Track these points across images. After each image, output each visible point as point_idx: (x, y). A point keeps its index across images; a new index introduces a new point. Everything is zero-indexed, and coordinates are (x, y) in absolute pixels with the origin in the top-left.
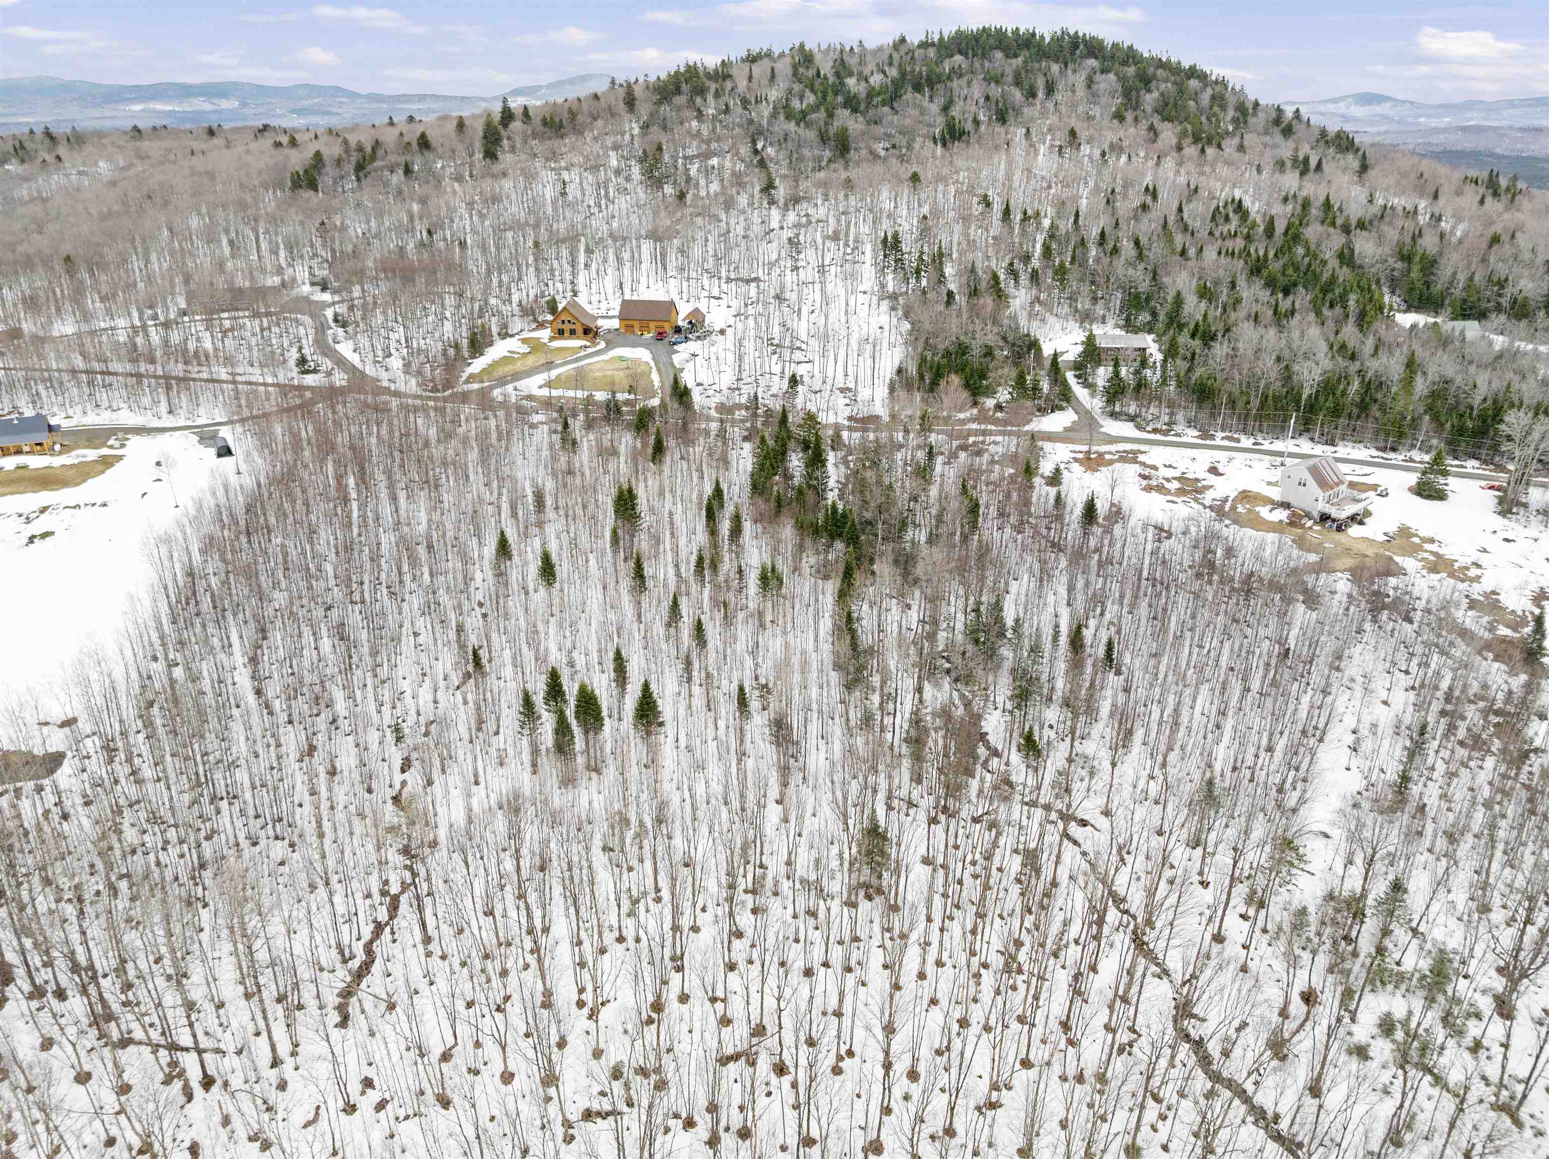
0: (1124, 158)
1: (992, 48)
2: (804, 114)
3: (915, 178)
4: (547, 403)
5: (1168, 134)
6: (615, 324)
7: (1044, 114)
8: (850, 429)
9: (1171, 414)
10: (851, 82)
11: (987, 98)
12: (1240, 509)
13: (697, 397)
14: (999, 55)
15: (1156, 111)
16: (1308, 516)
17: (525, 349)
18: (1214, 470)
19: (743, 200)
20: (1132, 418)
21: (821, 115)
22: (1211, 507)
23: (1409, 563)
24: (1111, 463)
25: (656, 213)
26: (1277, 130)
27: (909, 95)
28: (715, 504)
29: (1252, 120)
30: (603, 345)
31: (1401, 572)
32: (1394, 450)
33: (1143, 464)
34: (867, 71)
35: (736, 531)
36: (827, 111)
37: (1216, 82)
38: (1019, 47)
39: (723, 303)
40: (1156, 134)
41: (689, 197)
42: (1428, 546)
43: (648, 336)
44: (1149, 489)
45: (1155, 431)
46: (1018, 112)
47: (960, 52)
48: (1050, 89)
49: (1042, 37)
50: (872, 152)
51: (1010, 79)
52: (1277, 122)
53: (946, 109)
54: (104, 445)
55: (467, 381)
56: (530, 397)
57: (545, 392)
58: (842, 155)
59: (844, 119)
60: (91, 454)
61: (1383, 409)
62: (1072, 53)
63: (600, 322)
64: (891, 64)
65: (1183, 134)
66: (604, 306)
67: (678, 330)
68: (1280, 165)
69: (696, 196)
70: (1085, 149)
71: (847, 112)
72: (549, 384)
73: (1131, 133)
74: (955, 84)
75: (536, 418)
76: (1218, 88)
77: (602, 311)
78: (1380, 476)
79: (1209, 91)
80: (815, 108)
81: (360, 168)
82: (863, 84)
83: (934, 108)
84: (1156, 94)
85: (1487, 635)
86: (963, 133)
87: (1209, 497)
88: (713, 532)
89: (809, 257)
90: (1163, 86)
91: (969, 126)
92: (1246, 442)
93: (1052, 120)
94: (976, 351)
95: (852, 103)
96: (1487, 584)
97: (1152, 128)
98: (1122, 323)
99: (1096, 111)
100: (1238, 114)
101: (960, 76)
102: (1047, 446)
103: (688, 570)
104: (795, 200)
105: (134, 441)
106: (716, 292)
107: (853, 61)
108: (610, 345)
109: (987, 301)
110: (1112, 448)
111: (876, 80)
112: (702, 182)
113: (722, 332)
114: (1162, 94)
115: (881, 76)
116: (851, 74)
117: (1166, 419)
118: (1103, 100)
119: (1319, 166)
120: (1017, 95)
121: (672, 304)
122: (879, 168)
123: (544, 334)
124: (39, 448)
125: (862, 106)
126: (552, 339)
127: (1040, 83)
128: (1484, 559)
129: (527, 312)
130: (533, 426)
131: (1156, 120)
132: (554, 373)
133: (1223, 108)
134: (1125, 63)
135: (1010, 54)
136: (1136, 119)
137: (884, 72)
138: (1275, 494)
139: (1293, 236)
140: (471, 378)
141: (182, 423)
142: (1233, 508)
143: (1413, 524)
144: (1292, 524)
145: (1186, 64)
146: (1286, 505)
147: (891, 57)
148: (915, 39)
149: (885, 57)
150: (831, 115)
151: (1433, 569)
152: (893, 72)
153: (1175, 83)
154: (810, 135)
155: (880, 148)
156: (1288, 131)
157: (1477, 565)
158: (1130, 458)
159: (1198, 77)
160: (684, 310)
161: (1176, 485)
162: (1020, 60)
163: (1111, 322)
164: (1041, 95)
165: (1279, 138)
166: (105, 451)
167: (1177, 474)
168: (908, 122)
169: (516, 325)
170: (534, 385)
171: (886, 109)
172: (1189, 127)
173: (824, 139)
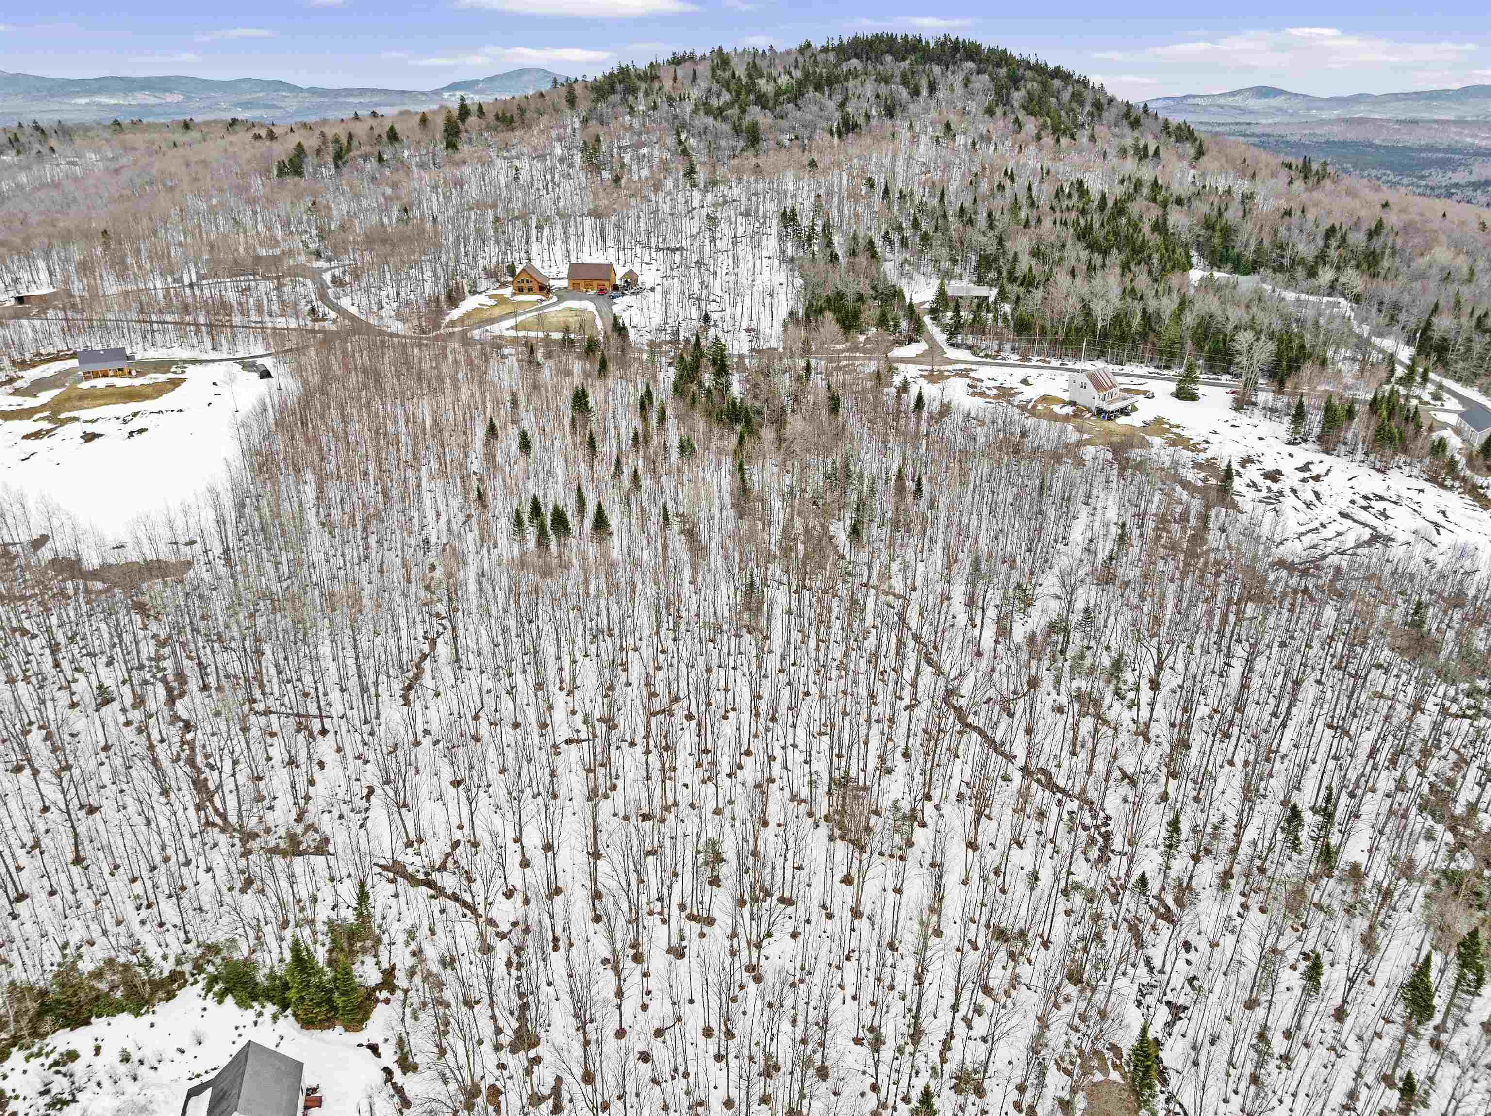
0: (992, 148)
1: (884, 53)
2: (721, 110)
3: (813, 164)
4: (515, 340)
5: (1031, 125)
6: (565, 283)
7: (926, 111)
8: (751, 357)
9: (1000, 345)
10: (762, 82)
11: (878, 96)
12: (1039, 407)
13: (632, 334)
14: (889, 58)
15: (1024, 107)
16: (1088, 410)
17: (492, 302)
18: (1025, 382)
19: (669, 184)
20: (970, 348)
21: (734, 112)
22: (1018, 406)
23: (1157, 441)
24: (948, 377)
25: (595, 194)
26: (1125, 123)
27: (811, 94)
28: (647, 402)
29: (1105, 114)
30: (555, 299)
31: (1150, 445)
32: (1167, 367)
33: (974, 379)
34: (775, 73)
35: (662, 419)
36: (740, 107)
37: (1078, 82)
38: (907, 51)
39: (653, 267)
40: (1020, 126)
41: (623, 181)
42: (1174, 430)
43: (591, 292)
44: (973, 394)
45: (987, 356)
46: (904, 109)
47: (857, 56)
48: (933, 88)
49: (927, 43)
50: (779, 143)
51: (898, 79)
52: (1127, 115)
53: (842, 105)
54: (168, 371)
55: (447, 326)
56: (501, 337)
57: (513, 333)
58: (753, 146)
59: (756, 114)
60: (161, 378)
61: (1158, 335)
62: (954, 57)
63: (552, 282)
64: (796, 67)
65: (1044, 126)
66: (554, 270)
67: (616, 288)
68: (1123, 152)
69: (630, 180)
70: (960, 140)
71: (757, 109)
72: (516, 328)
73: (998, 126)
74: (851, 84)
75: (506, 351)
76: (1080, 87)
77: (553, 274)
78: (1151, 385)
79: (1070, 89)
80: (729, 105)
81: (338, 156)
82: (772, 84)
83: (831, 105)
84: (1023, 92)
85: (1200, 484)
86: (855, 126)
87: (1017, 400)
88: (645, 418)
89: (724, 230)
90: (1029, 85)
91: (861, 121)
92: (1055, 363)
93: (934, 114)
94: (851, 297)
95: (762, 101)
96: (1209, 454)
97: (1017, 120)
98: (974, 279)
99: (972, 106)
100: (1094, 109)
101: (856, 77)
102: (901, 367)
103: (627, 445)
104: (714, 183)
105: (191, 369)
106: (647, 260)
107: (762, 64)
108: (561, 299)
109: (862, 260)
110: (950, 368)
111: (783, 81)
112: (635, 168)
113: (652, 289)
114: (1028, 92)
115: (787, 77)
116: (761, 76)
117: (996, 348)
118: (978, 98)
119: (1157, 153)
120: (904, 93)
121: (611, 266)
122: (784, 156)
123: (507, 292)
124: (120, 372)
125: (771, 104)
126: (514, 294)
127: (924, 83)
128: (1212, 438)
129: (492, 275)
130: (504, 357)
131: (1021, 115)
132: (520, 319)
133: (1082, 104)
134: (999, 65)
135: (899, 57)
136: (1005, 114)
137: (790, 74)
138: (1066, 397)
139: (1120, 210)
140: (452, 323)
141: (225, 356)
142: (1034, 407)
143: (1166, 416)
144: (1075, 415)
145: (1052, 66)
146: (1073, 403)
147: (796, 61)
148: (818, 43)
149: (791, 60)
150: (743, 111)
151: (1173, 443)
152: (798, 74)
153: (1041, 82)
154: (726, 128)
155: (785, 139)
156: (1135, 124)
157: (1207, 442)
158: (962, 374)
159: (1061, 77)
160: (620, 271)
161: (995, 391)
162: (907, 62)
163: (966, 280)
164: (925, 92)
165: (1127, 130)
166: (170, 375)
167: (997, 384)
168: (809, 117)
169: (483, 284)
170: (504, 328)
171: (791, 106)
172: (1049, 121)
173: (737, 130)
